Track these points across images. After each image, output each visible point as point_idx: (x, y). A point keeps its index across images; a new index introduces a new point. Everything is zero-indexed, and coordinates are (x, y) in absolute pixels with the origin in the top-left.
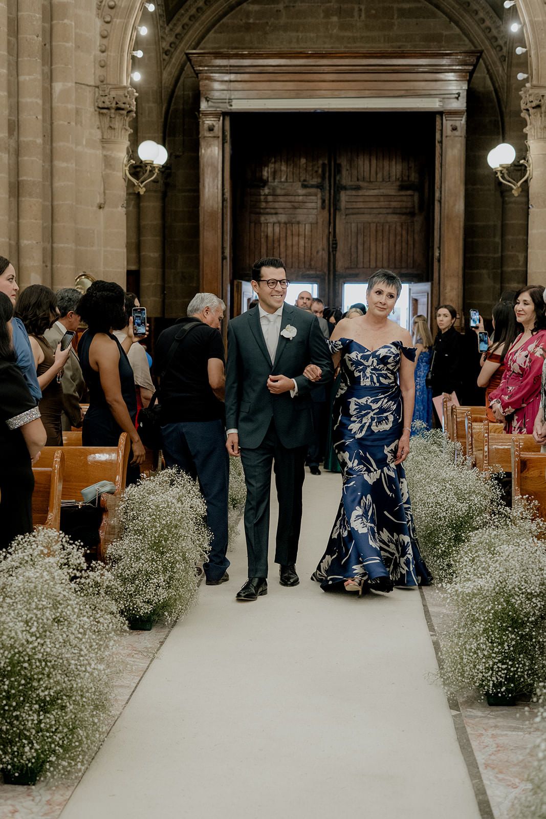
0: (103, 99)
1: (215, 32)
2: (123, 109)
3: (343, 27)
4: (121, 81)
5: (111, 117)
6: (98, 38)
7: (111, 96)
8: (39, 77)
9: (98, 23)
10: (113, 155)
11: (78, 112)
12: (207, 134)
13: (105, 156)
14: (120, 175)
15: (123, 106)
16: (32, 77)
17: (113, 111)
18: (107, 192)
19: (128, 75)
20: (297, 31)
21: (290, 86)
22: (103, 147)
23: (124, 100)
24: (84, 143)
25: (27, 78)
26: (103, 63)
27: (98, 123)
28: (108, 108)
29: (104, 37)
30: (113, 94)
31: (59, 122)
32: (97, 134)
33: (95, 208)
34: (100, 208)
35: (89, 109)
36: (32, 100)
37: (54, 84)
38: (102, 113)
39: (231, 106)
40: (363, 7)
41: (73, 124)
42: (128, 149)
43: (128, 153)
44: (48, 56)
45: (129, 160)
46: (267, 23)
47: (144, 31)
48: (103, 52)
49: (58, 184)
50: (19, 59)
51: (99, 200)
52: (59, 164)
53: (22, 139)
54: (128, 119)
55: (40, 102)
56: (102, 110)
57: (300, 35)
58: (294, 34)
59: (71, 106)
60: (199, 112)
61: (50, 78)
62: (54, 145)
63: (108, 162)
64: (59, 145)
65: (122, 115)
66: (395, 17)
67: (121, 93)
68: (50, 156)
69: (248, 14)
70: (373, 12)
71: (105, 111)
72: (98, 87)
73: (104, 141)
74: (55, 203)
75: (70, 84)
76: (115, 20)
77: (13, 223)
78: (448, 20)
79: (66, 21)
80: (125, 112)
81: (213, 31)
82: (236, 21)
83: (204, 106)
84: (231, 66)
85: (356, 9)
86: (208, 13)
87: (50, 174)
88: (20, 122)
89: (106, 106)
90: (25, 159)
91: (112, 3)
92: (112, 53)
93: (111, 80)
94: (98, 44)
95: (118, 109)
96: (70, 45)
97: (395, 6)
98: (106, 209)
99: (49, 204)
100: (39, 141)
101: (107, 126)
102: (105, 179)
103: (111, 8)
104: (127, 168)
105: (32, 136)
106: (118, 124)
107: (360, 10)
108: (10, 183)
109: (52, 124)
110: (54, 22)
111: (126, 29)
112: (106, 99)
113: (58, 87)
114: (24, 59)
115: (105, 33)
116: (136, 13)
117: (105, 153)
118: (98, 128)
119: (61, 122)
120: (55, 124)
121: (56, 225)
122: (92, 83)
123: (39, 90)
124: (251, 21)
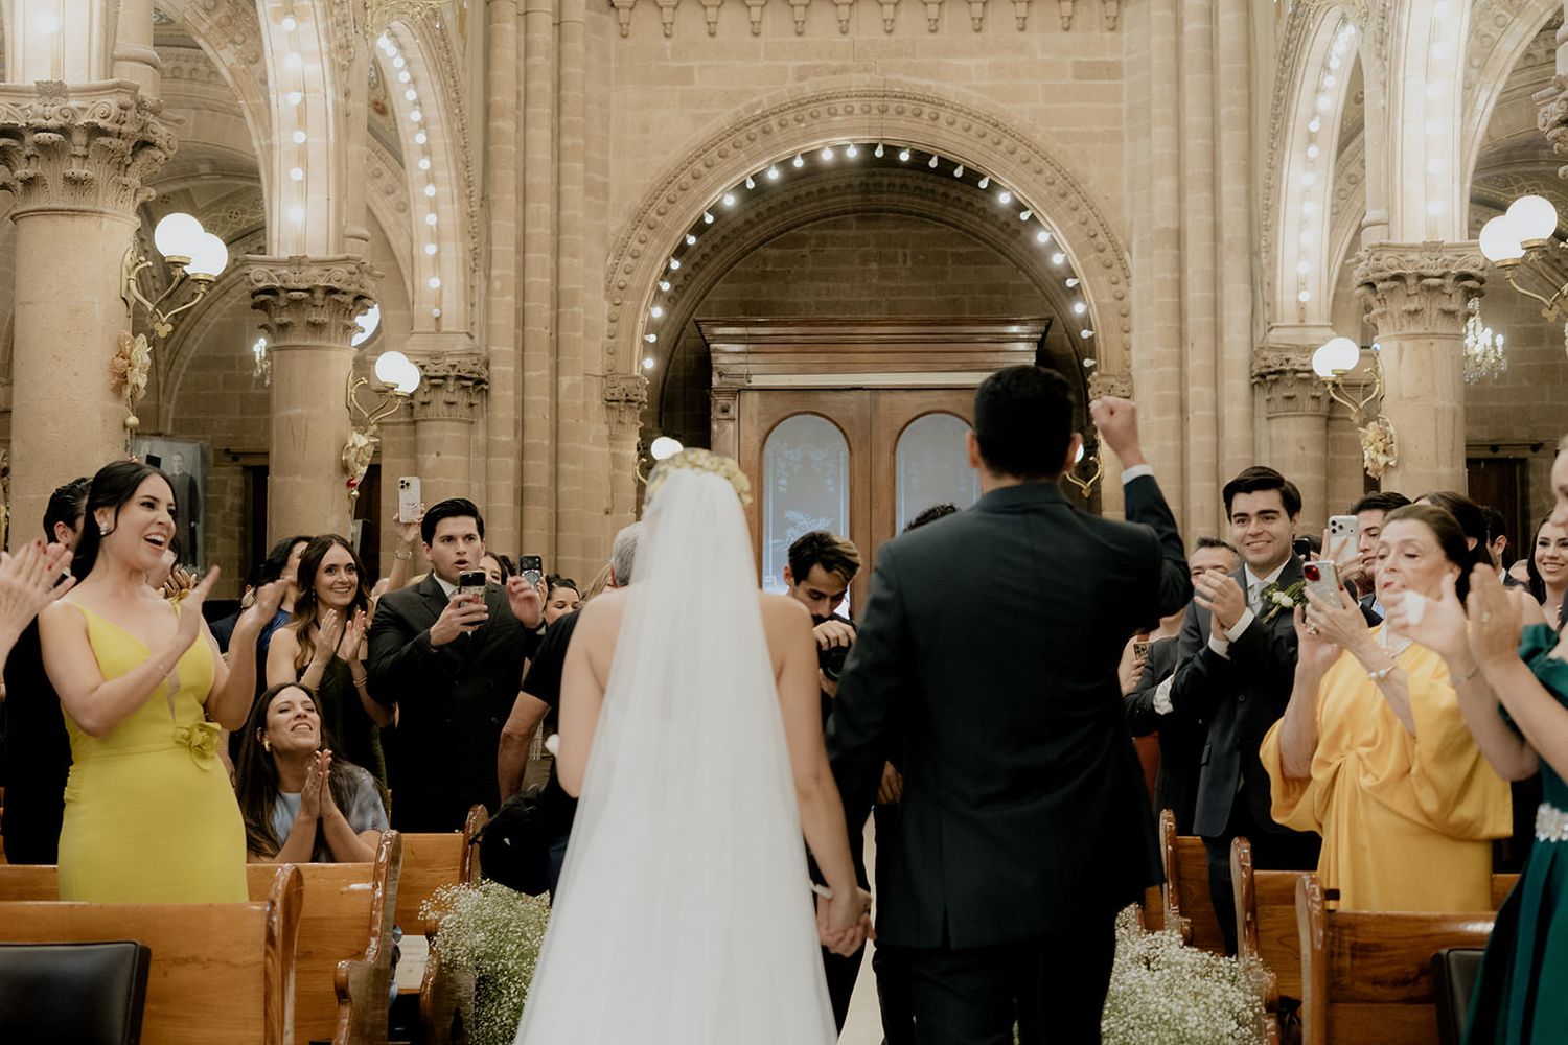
0: (612, 390)
1: (725, 282)
2: (633, 402)
3: (884, 276)
4: (631, 370)
5: (620, 411)
6: (607, 321)
7: (621, 388)
8: (546, 372)
9: (607, 305)
10: (622, 453)
11: (585, 406)
12: (721, 416)
13: (614, 455)
14: (630, 475)
15: (634, 398)
16: (539, 373)
17: (622, 404)
18: (615, 495)
19: (639, 362)
20: (827, 281)
21: (822, 358)
22: (611, 444)
23: (636, 391)
24: (591, 440)
25: (534, 374)
26: (611, 351)
27: (606, 417)
28: (617, 401)
29: (612, 321)
30: (623, 384)
31: (566, 421)
32: (605, 431)
33: (603, 514)
34: (607, 513)
35: (597, 402)
36: (539, 398)
37: (560, 378)
38: (611, 407)
39: (749, 382)
40: (908, 251)
41: (581, 421)
42: (638, 444)
43: (638, 449)
44: (556, 348)
45: (639, 459)
46: (789, 271)
47: (658, 312)
48: (611, 337)
49: (564, 489)
50: (525, 354)
51: (606, 504)
52: (565, 466)
53: (527, 441)
54: (638, 412)
55: (547, 399)
56: (610, 403)
57: (831, 285)
58: (823, 285)
59: (580, 402)
60: (710, 389)
61: (557, 371)
62: (560, 445)
63: (616, 461)
64: (565, 445)
65: (632, 408)
66: (950, 262)
67: (632, 383)
68: (556, 457)
69: (765, 261)
70: (921, 257)
71: (614, 404)
72: (606, 377)
73: (611, 437)
74: (561, 510)
75: (579, 378)
76: (625, 302)
77: (517, 534)
78: (1015, 267)
79: (576, 309)
80: (635, 405)
81: (721, 280)
82: (749, 269)
83: (715, 381)
84: (749, 335)
85: (901, 254)
86: (716, 260)
87: (556, 476)
88: (525, 422)
89: (614, 398)
90: (530, 463)
91: (622, 284)
92: (622, 339)
93: (620, 369)
94: (606, 328)
95: (628, 401)
96: (580, 334)
97: (949, 250)
98: (614, 515)
99: (553, 510)
100: (547, 442)
101: (615, 420)
102: (614, 481)
103: (621, 289)
104: (638, 468)
105: (539, 437)
106: (628, 417)
107: (905, 255)
108: (515, 489)
109: (557, 422)
110: (561, 310)
111: (637, 312)
112: (615, 391)
113: (565, 381)
114: (531, 354)
115: (614, 317)
116: (650, 293)
117: (613, 451)
118: (606, 423)
119: (569, 420)
120: (561, 422)
121: (560, 534)
122: (600, 374)
123: (546, 388)
124: (769, 268)
